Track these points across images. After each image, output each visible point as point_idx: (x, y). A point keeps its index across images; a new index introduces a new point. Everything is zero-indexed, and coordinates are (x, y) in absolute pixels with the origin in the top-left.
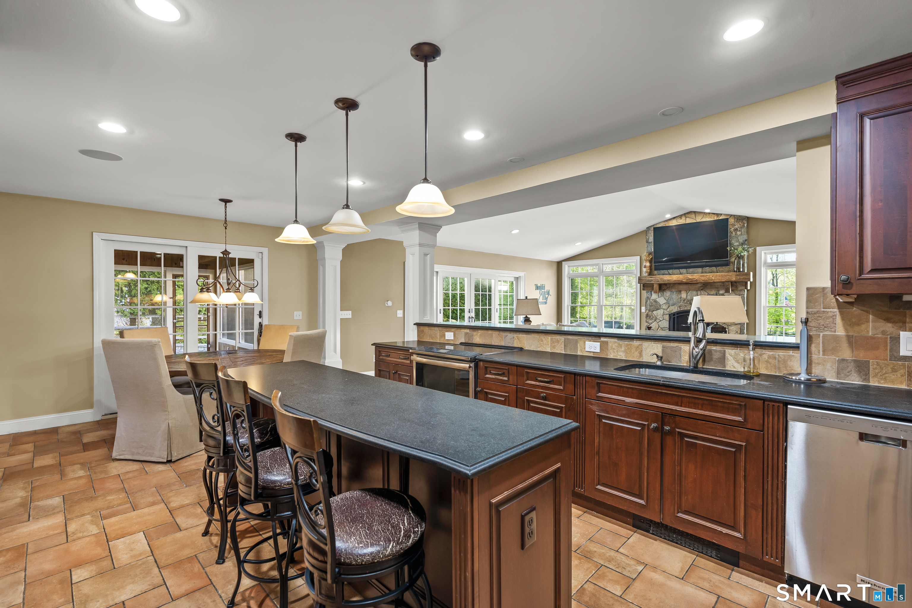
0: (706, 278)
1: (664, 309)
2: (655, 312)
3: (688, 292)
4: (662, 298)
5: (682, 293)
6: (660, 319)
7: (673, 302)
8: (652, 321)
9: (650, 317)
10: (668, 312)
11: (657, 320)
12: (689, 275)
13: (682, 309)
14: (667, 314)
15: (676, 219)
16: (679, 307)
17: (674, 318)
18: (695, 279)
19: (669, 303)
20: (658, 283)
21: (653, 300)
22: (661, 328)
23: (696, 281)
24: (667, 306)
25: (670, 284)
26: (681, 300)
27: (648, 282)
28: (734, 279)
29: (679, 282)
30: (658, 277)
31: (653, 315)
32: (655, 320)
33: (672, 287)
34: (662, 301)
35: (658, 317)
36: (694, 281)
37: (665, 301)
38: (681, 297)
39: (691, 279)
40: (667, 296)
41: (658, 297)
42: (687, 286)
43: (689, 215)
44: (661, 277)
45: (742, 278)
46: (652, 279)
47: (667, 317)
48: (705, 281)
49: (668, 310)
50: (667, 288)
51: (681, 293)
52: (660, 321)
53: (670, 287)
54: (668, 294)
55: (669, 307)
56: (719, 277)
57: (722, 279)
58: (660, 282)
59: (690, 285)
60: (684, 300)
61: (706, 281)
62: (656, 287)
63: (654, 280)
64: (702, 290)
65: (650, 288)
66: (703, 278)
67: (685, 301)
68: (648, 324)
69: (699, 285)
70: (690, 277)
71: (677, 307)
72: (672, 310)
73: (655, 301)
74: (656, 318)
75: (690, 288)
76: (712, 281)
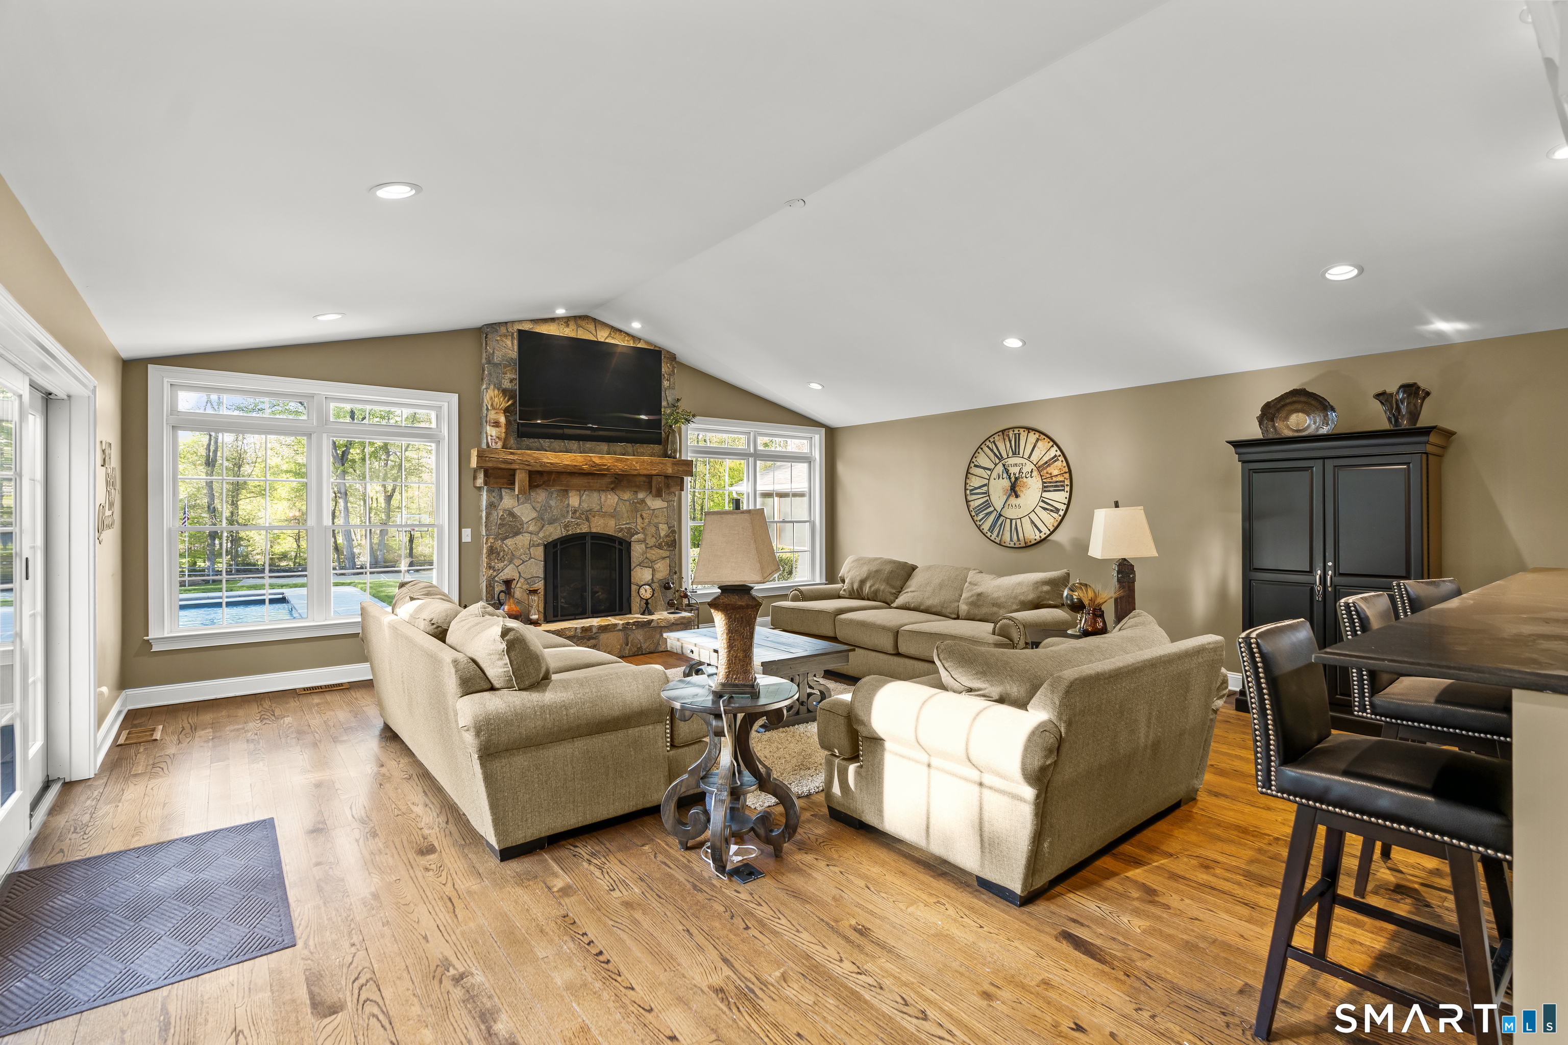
0: (626, 465)
1: (531, 533)
2: (509, 542)
3: (582, 492)
4: (528, 506)
5: (570, 494)
6: (523, 557)
7: (550, 515)
8: (502, 564)
9: (499, 554)
10: (541, 539)
11: (516, 560)
12: (595, 457)
13: (570, 533)
14: (538, 545)
15: (557, 322)
16: (566, 526)
17: (555, 553)
18: (605, 465)
19: (543, 519)
20: (528, 468)
21: (505, 510)
22: (526, 580)
23: (608, 469)
24: (539, 524)
25: (550, 473)
26: (568, 512)
27: (503, 466)
28: (670, 471)
29: (575, 471)
30: (529, 455)
31: (506, 549)
32: (511, 562)
33: (554, 480)
34: (526, 513)
35: (517, 554)
36: (605, 470)
37: (534, 515)
38: (568, 504)
39: (597, 465)
40: (538, 502)
41: (516, 504)
42: (586, 481)
43: (583, 323)
44: (535, 455)
45: (681, 469)
46: (516, 457)
47: (539, 552)
48: (623, 471)
49: (541, 535)
50: (544, 482)
51: (567, 494)
52: (524, 562)
53: (549, 480)
54: (541, 496)
55: (543, 527)
56: (648, 464)
57: (651, 470)
58: (532, 466)
59: (590, 477)
60: (575, 512)
61: (626, 471)
62: (521, 478)
63: (519, 461)
64: (612, 489)
65: (502, 481)
66: (620, 465)
67: (578, 514)
68: (495, 574)
69: (607, 480)
70: (597, 461)
71: (559, 528)
72: (550, 536)
73: (512, 514)
74: (513, 555)
75: (592, 484)
76: (636, 472)
